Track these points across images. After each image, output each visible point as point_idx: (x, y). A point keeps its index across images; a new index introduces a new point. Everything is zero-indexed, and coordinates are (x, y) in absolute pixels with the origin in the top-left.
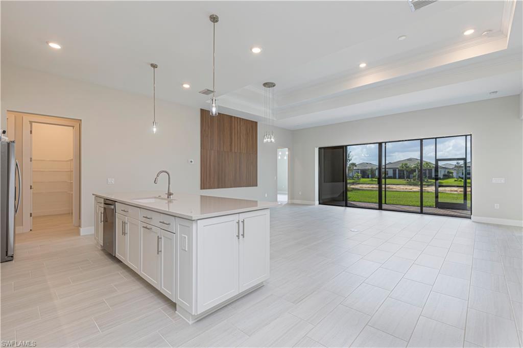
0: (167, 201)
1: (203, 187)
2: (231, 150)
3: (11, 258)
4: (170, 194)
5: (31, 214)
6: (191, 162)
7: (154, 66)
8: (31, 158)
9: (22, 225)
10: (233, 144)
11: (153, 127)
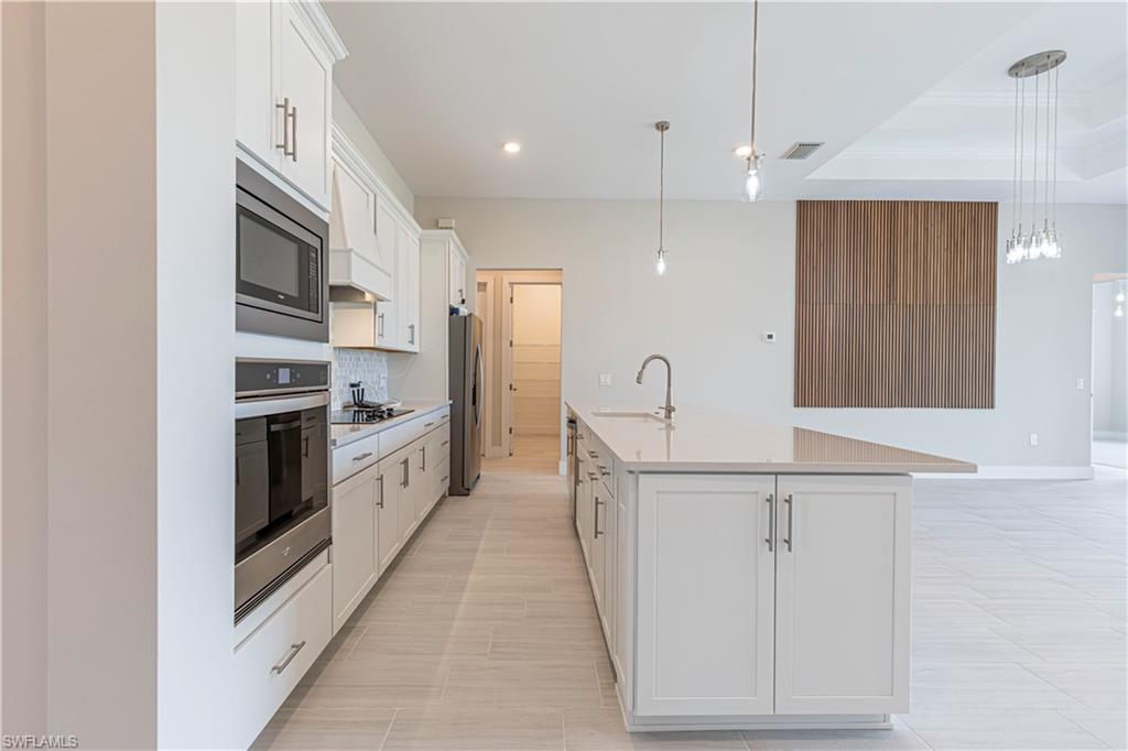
0: (663, 425)
1: (801, 400)
2: (892, 298)
3: (466, 492)
4: (669, 410)
5: (511, 430)
6: (770, 337)
7: (662, 127)
8: (511, 343)
9: (500, 445)
10: (900, 281)
11: (657, 261)
